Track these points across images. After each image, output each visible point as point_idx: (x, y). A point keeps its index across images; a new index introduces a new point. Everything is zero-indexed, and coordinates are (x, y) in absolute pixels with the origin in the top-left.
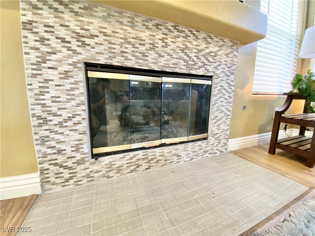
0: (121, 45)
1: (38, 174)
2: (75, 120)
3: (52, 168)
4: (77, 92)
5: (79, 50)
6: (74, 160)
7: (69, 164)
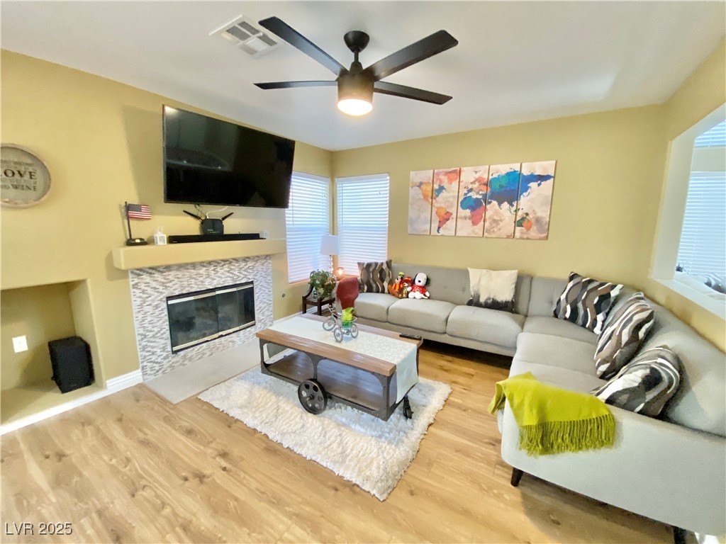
0: (188, 281)
1: (140, 370)
2: (162, 332)
3: (149, 364)
4: (163, 315)
5: (164, 291)
6: (162, 357)
7: (159, 360)
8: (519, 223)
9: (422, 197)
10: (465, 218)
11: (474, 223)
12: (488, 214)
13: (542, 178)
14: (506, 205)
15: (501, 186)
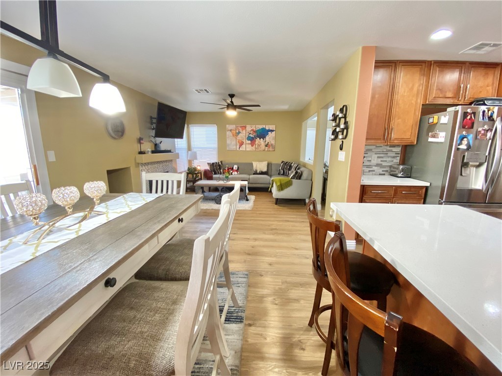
8: (266, 146)
9: (232, 135)
10: (249, 144)
11: (252, 146)
12: (257, 142)
13: (272, 131)
14: (262, 139)
15: (260, 133)
